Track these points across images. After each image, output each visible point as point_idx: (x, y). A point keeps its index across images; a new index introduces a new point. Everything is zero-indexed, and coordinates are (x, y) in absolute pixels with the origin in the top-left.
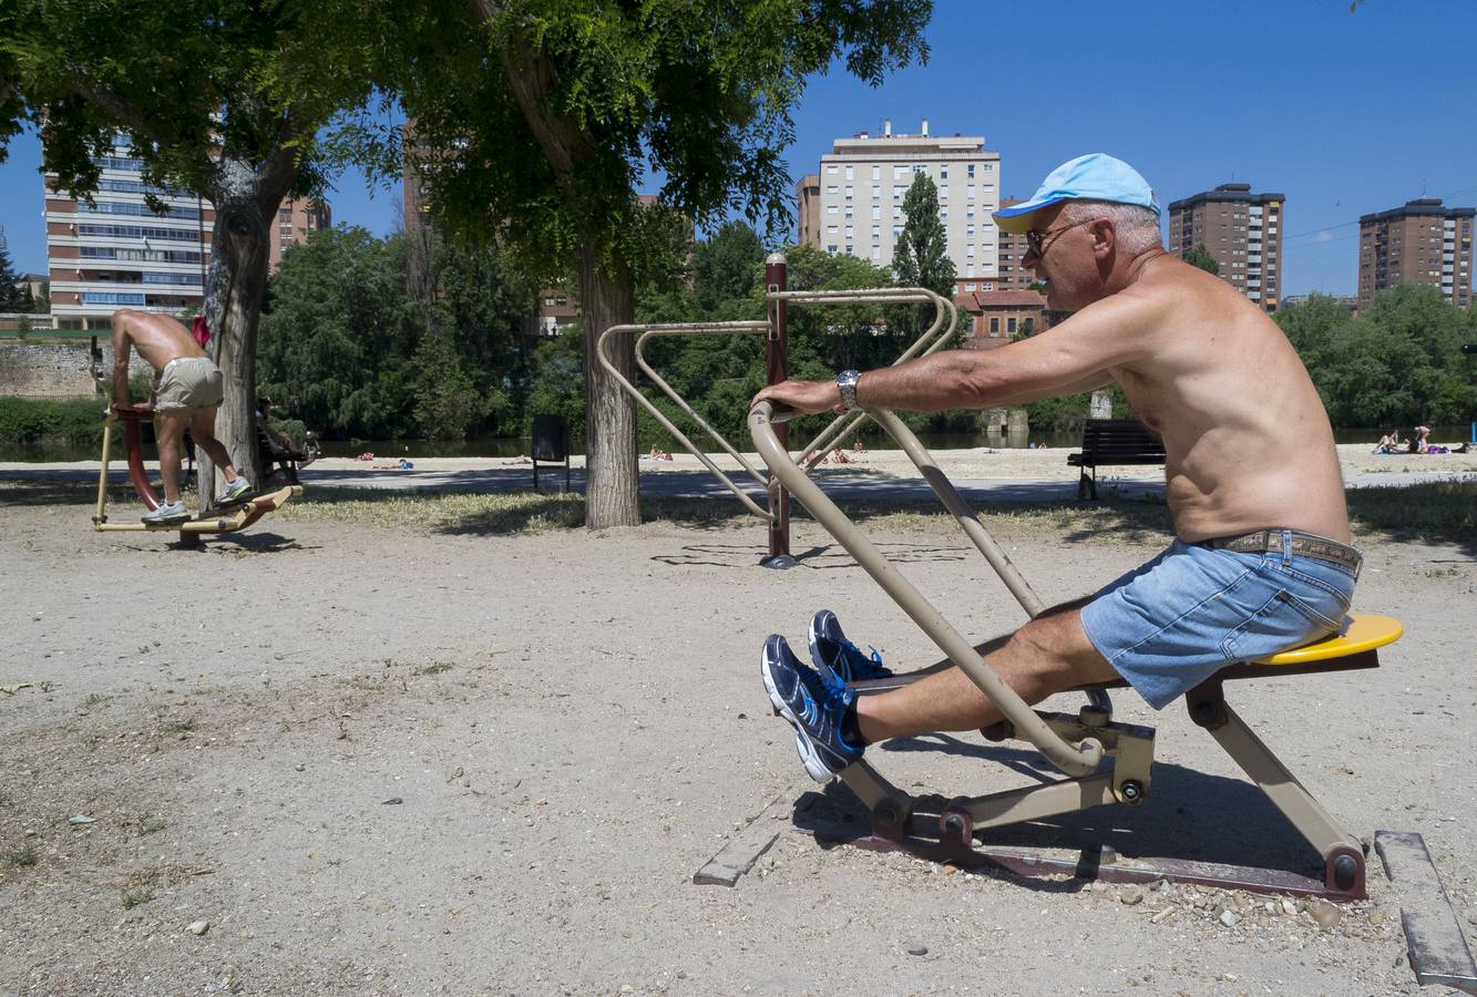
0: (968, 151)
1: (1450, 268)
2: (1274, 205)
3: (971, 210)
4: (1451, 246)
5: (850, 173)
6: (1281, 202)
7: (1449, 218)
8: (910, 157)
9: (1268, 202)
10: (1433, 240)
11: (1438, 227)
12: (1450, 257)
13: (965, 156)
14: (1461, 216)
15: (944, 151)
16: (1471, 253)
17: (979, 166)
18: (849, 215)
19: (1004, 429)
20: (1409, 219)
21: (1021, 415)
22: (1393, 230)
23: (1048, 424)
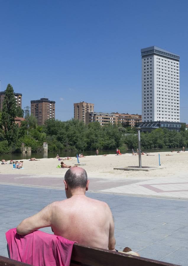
1: (51, 115)
2: (20, 96)
4: (51, 110)
6: (21, 96)
7: (51, 103)
9: (18, 96)
10: (48, 108)
11: (49, 105)
12: (51, 112)
14: (53, 103)
16: (55, 111)
19: (26, 152)
20: (43, 103)
21: (30, 148)
22: (40, 105)
23: (35, 151)
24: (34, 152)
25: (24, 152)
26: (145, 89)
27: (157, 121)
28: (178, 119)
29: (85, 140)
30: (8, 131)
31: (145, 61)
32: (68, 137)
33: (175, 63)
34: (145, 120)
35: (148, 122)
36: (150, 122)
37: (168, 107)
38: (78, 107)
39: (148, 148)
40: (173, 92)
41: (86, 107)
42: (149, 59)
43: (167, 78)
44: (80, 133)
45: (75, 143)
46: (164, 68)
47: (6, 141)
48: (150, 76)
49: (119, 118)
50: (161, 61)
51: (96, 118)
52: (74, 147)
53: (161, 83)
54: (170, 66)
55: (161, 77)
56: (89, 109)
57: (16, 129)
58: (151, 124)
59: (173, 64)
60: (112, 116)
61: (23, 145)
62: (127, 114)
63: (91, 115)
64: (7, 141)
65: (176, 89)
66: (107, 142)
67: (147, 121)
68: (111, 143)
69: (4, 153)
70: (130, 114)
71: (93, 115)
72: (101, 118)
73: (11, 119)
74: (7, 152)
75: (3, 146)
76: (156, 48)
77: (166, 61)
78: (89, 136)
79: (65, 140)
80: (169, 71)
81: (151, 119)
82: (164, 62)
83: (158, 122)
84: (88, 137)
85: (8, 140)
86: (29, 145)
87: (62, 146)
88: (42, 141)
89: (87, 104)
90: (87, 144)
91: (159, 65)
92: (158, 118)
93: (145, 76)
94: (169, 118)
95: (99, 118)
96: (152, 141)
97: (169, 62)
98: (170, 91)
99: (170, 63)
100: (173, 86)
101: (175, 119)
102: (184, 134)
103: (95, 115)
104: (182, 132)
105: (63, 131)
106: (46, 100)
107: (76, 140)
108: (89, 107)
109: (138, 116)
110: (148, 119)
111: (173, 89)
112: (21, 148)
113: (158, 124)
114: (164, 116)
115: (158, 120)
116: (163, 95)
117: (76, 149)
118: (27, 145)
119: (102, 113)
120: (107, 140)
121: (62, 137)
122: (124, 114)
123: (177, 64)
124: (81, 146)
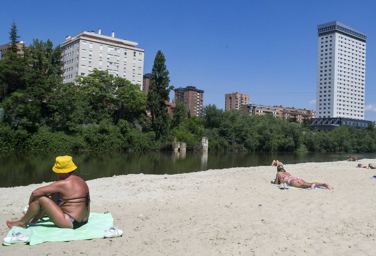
0: (133, 46)
1: (198, 106)
3: (134, 68)
4: (198, 100)
5: (91, 46)
7: (199, 92)
8: (114, 44)
10: (195, 98)
11: (196, 94)
12: (198, 103)
13: (133, 48)
14: (201, 92)
15: (125, 45)
16: (203, 103)
17: (137, 53)
18: (90, 62)
19: (179, 150)
20: (190, 91)
21: (184, 145)
22: (186, 94)
23: (192, 148)
24: (190, 150)
25: (176, 149)
26: (321, 76)
27: (336, 117)
28: (362, 116)
29: (257, 136)
30: (156, 118)
31: (323, 41)
32: (235, 130)
33: (360, 44)
34: (320, 115)
35: (324, 119)
36: (327, 118)
37: (350, 100)
38: (230, 98)
39: (331, 151)
40: (357, 81)
41: (240, 99)
42: (329, 37)
43: (350, 63)
44: (250, 126)
45: (244, 140)
46: (347, 50)
47: (153, 132)
48: (329, 60)
49: (284, 113)
50: (343, 40)
51: (256, 111)
52: (243, 145)
53: (342, 69)
54: (354, 48)
55: (343, 61)
56: (244, 101)
57: (167, 116)
58: (329, 120)
59: (358, 45)
60: (275, 110)
61: (175, 140)
62: (293, 108)
63: (249, 107)
64: (155, 133)
65: (361, 78)
66: (283, 141)
67: (322, 117)
68: (288, 143)
69: (150, 150)
70: (297, 108)
71: (252, 108)
72: (262, 112)
73: (160, 100)
74: (154, 148)
75: (148, 140)
76: (338, 23)
77: (349, 40)
78: (262, 131)
79: (230, 135)
80: (353, 54)
81: (329, 115)
82: (347, 41)
83: (339, 118)
84: (260, 132)
85: (155, 131)
86: (184, 140)
87: (226, 143)
88: (201, 135)
89: (242, 95)
90: (260, 141)
91: (342, 46)
92: (338, 113)
93: (322, 59)
94: (351, 115)
95: (259, 111)
96: (337, 142)
97: (353, 42)
98: (354, 80)
99: (354, 44)
100: (357, 73)
101: (358, 115)
102: (372, 134)
103: (254, 107)
104: (370, 132)
105: (228, 122)
106: (194, 89)
107: (245, 136)
108: (244, 99)
109: (306, 111)
110: (324, 115)
111: (357, 77)
112: (173, 143)
113: (338, 121)
114: (346, 112)
115: (339, 116)
116: (344, 84)
117: (244, 149)
118: (180, 140)
119: (262, 106)
120: (283, 138)
121: (227, 131)
122: (289, 108)
123: (363, 45)
124: (251, 144)
